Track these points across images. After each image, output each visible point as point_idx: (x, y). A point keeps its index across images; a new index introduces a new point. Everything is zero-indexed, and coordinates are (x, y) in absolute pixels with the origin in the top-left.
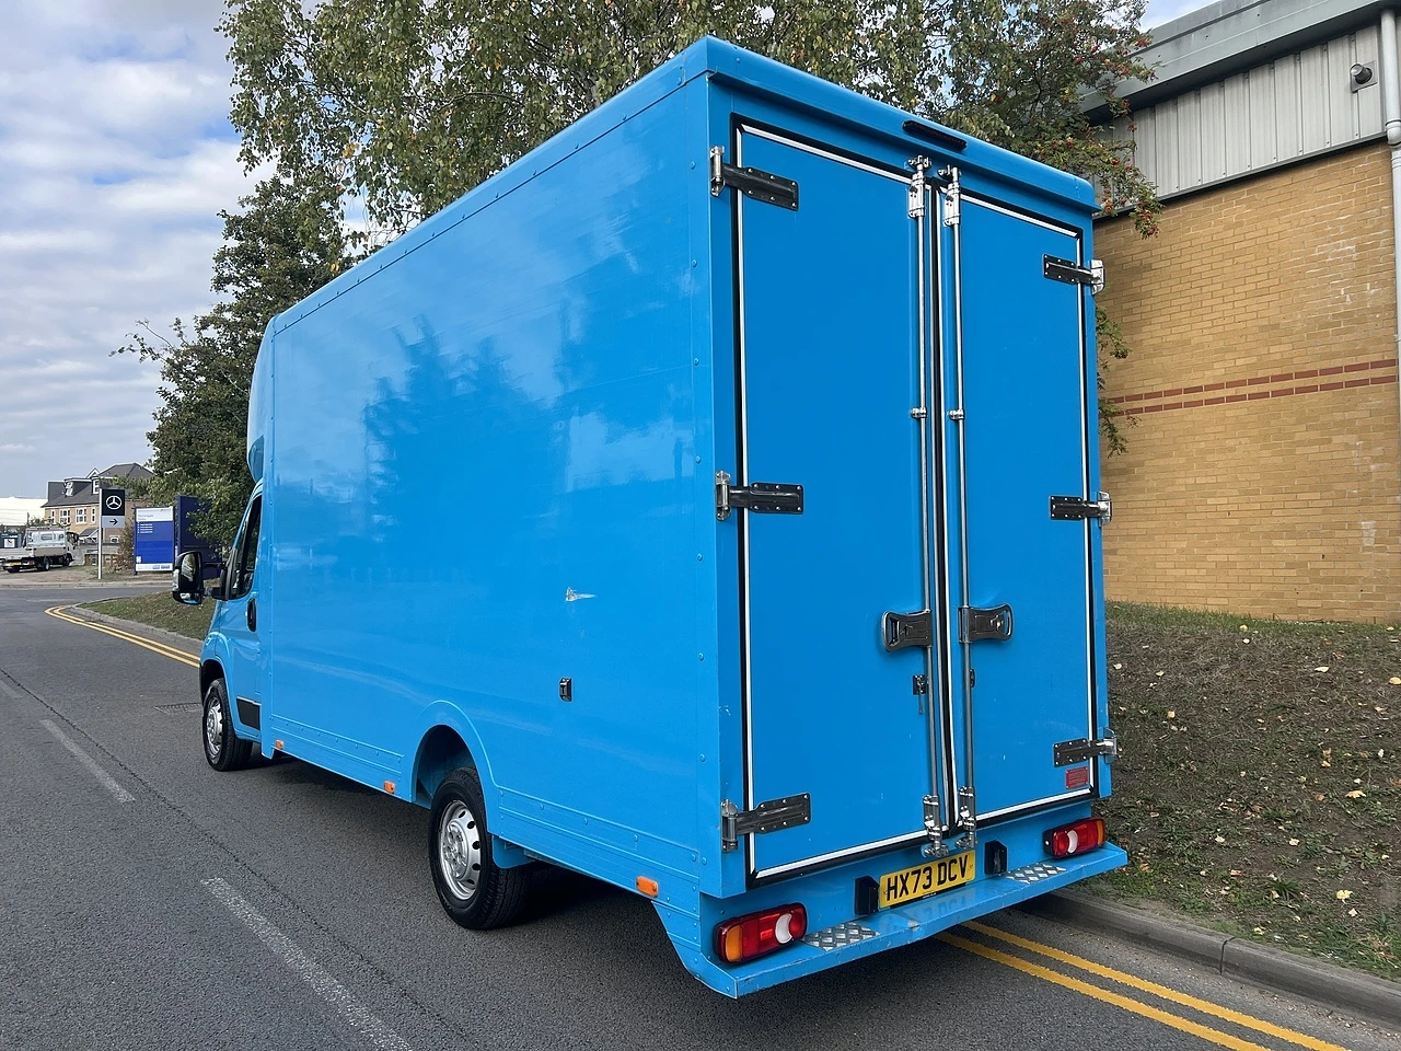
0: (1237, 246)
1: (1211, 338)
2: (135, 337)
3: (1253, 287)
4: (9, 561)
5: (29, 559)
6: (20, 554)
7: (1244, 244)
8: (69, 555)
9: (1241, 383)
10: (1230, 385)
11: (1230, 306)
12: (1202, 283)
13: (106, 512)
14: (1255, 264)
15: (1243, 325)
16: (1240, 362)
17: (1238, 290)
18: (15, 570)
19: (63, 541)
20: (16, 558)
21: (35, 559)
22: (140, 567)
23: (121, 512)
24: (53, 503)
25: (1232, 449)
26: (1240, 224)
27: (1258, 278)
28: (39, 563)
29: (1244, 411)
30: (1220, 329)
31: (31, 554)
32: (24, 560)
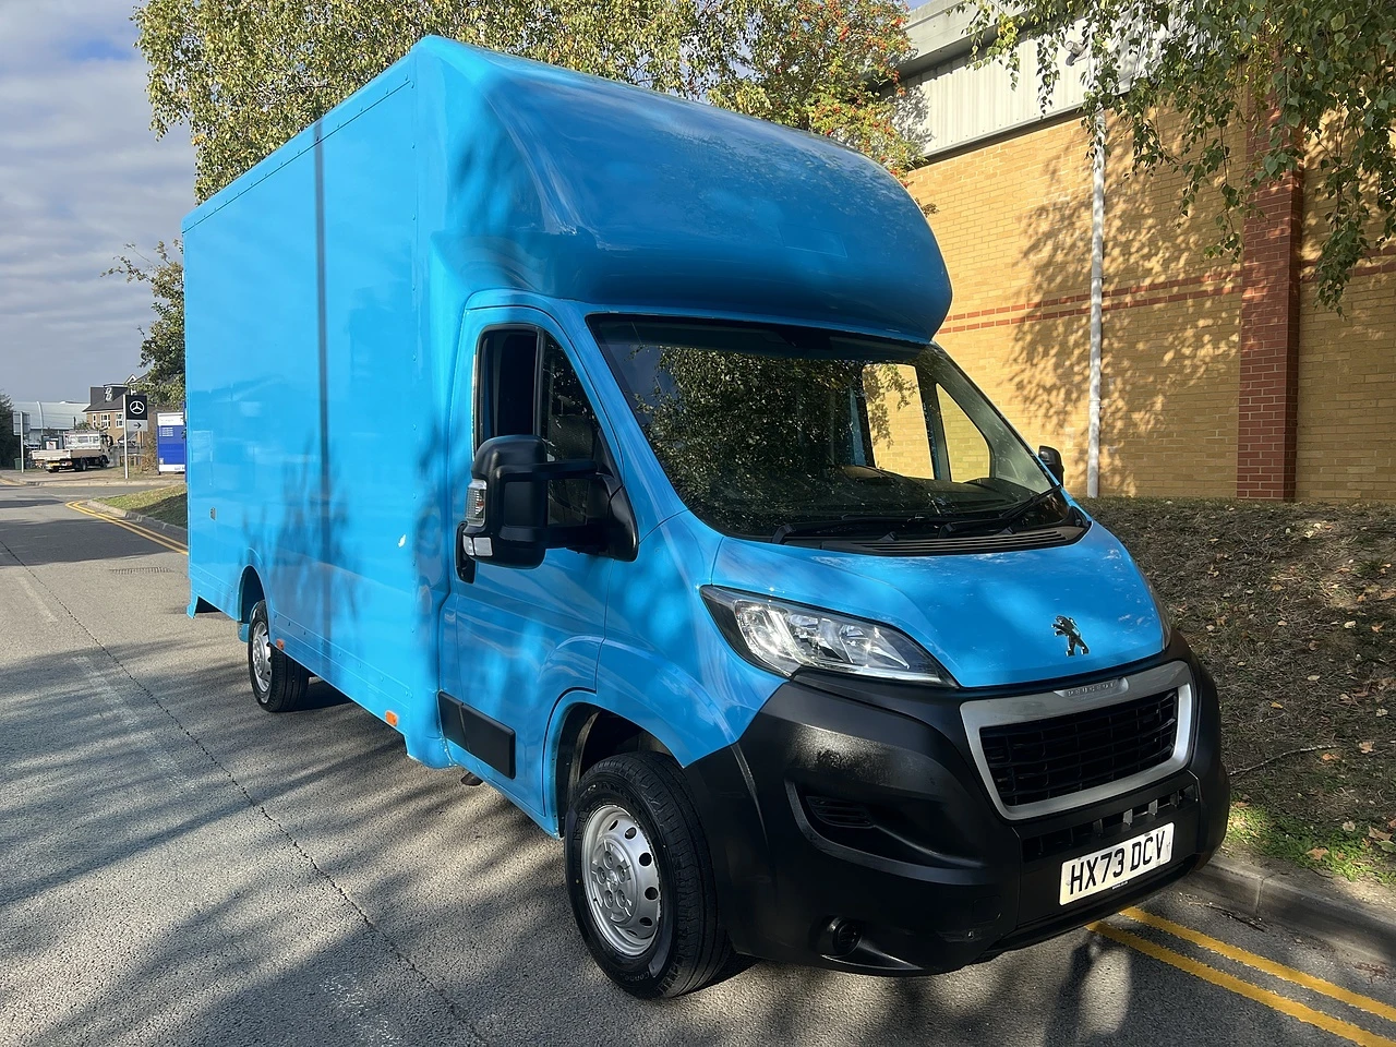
0: (993, 194)
1: (972, 273)
2: (122, 259)
3: (1001, 229)
4: (49, 462)
5: (67, 460)
6: (59, 455)
7: (997, 193)
8: (104, 457)
9: (991, 312)
10: (985, 313)
11: (985, 246)
12: (967, 225)
13: (130, 416)
14: (1004, 210)
15: (993, 262)
16: (992, 294)
17: (992, 231)
18: (55, 470)
19: (98, 443)
20: (55, 459)
21: (72, 460)
22: (163, 468)
23: (144, 416)
24: (95, 407)
25: (984, 368)
26: (994, 175)
27: (1005, 222)
28: (79, 464)
29: (993, 336)
30: (979, 265)
31: (69, 456)
32: (62, 460)
